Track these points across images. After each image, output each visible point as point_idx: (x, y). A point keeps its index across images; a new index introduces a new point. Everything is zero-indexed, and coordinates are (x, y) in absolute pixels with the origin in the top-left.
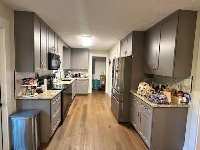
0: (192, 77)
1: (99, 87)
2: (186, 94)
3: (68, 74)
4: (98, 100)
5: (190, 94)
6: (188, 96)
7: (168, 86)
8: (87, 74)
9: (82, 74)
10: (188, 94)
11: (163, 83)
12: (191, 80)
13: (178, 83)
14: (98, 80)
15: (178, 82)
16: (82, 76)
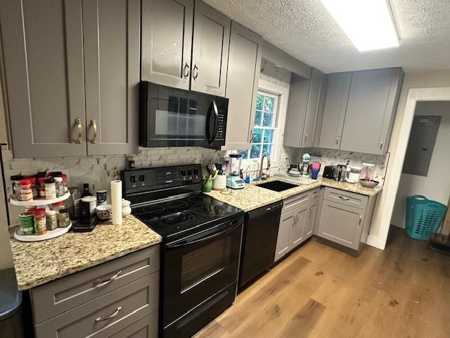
1: (436, 235)
3: (301, 165)
4: (394, 303)
8: (376, 175)
9: (352, 171)
16: (354, 178)
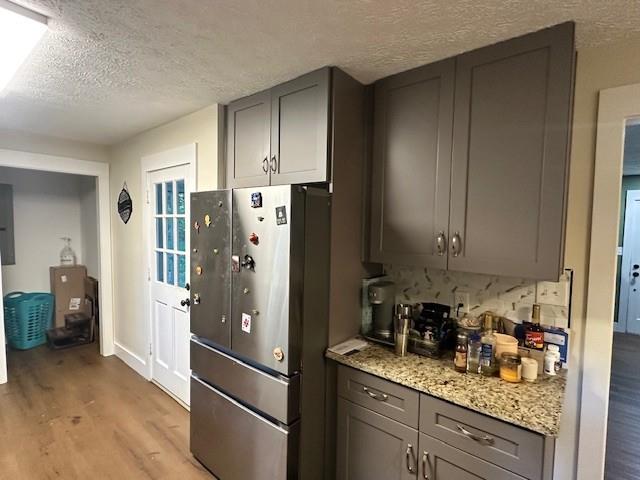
0: (569, 273)
1: (54, 331)
2: (551, 332)
5: (567, 331)
6: (563, 338)
7: (461, 305)
10: (560, 331)
11: (438, 294)
12: (568, 284)
13: (511, 294)
14: (40, 297)
15: (508, 291)
